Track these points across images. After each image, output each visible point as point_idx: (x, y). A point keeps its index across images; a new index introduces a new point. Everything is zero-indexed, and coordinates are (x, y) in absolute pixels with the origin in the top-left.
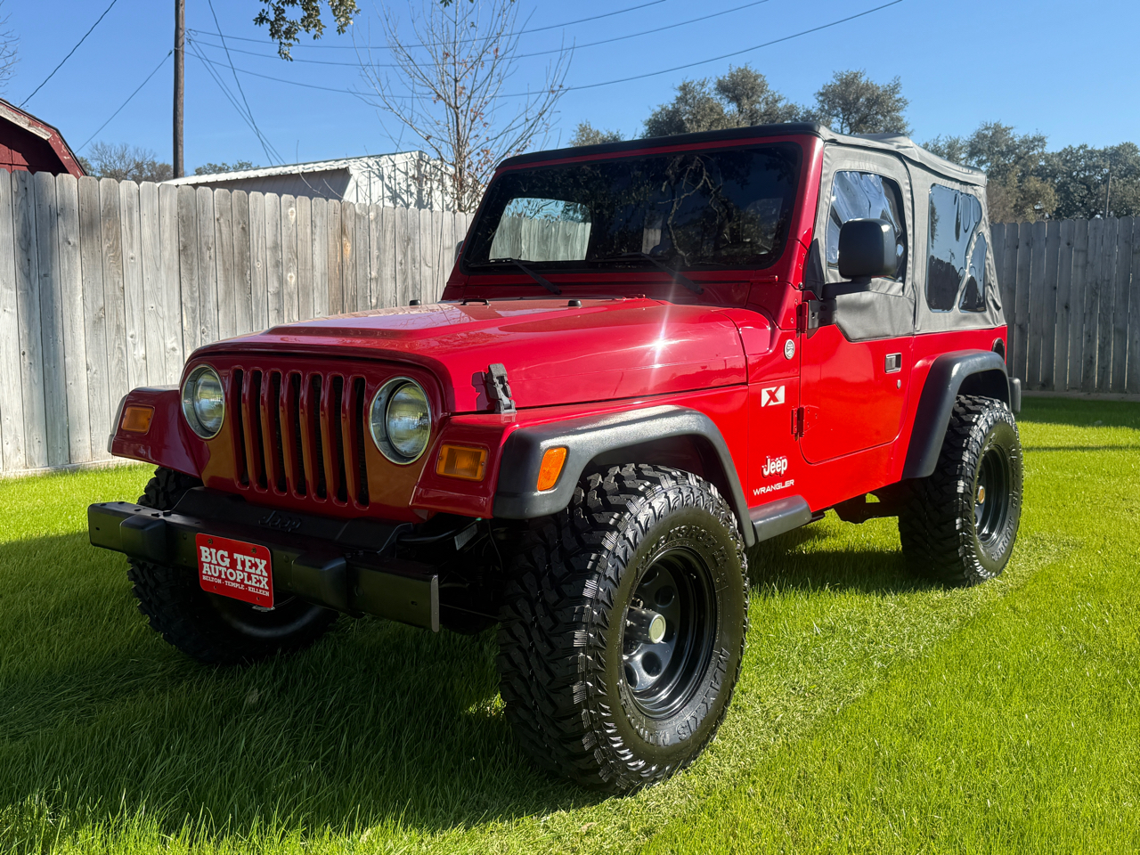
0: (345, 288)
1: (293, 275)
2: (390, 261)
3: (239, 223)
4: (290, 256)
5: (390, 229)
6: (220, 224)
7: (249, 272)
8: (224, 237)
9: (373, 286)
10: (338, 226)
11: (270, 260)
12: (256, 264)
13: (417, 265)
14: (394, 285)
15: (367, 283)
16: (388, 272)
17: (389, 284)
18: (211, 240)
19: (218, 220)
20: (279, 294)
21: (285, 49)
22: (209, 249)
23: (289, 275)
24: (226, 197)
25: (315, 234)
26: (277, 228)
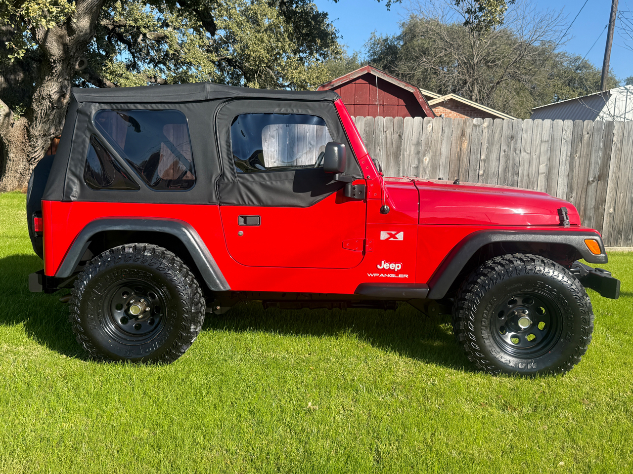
0: (461, 165)
1: (427, 158)
2: (496, 150)
3: (397, 133)
4: (426, 149)
5: (498, 131)
6: (386, 134)
7: (400, 157)
8: (388, 140)
9: (482, 164)
10: (459, 132)
11: (414, 150)
12: (405, 153)
13: (518, 152)
14: (497, 163)
15: (477, 162)
16: (494, 156)
17: (494, 163)
18: (381, 141)
19: (385, 132)
20: (417, 168)
23: (425, 158)
24: (391, 121)
25: (444, 136)
26: (420, 134)
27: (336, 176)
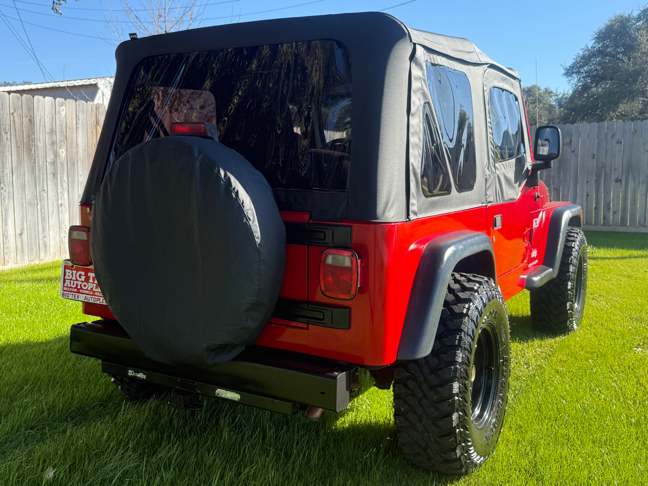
1: (64, 151)
3: (27, 116)
4: (62, 138)
6: (14, 116)
7: (33, 149)
8: (17, 125)
10: (94, 119)
11: (48, 140)
12: (39, 143)
18: (8, 127)
19: (12, 114)
20: (54, 163)
21: (57, 7)
22: (6, 133)
23: (61, 150)
24: (18, 99)
25: (78, 124)
26: (53, 120)
27: (551, 163)
